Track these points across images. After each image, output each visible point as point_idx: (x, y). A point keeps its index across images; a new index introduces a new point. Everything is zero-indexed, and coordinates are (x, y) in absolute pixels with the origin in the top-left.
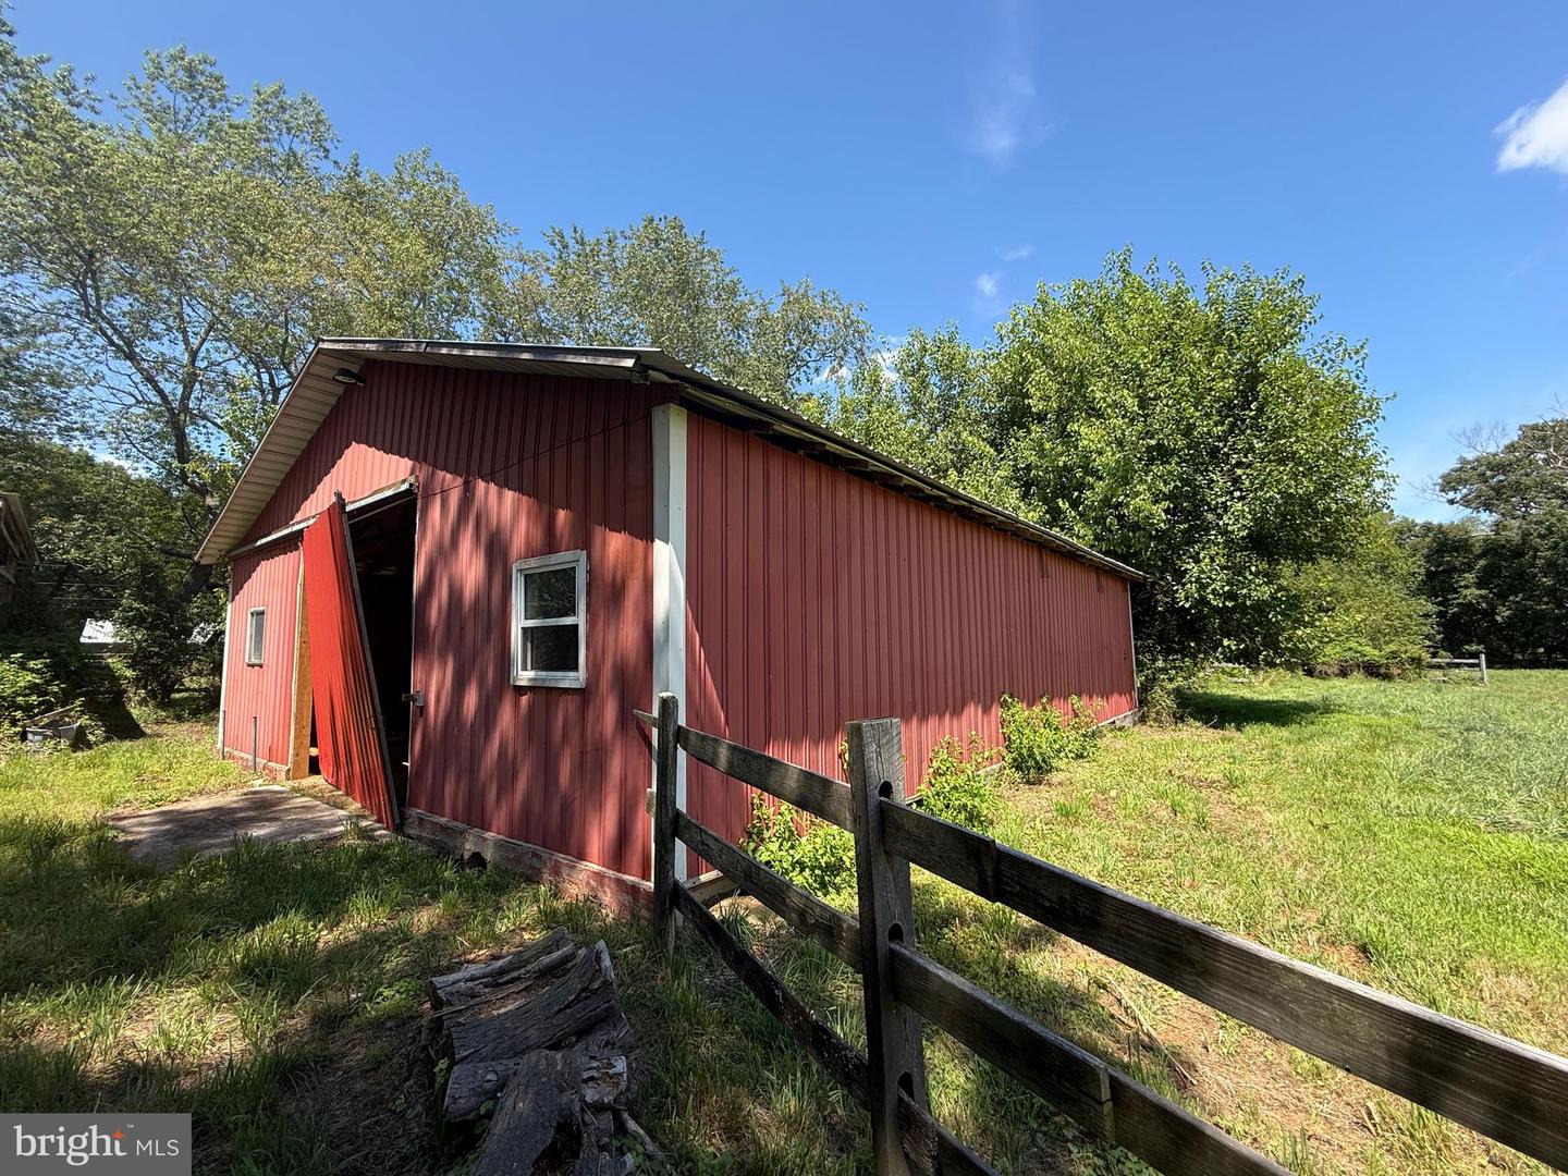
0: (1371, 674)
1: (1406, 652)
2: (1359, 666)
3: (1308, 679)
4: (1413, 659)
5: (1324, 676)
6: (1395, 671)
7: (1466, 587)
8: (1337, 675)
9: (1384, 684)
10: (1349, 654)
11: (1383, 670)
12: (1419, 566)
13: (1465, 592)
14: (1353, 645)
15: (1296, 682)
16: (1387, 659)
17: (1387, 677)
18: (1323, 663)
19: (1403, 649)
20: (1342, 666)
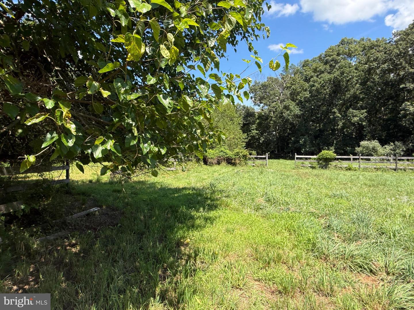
0: (229, 163)
1: (242, 152)
2: (224, 159)
3: (205, 166)
4: (244, 156)
5: (211, 164)
6: (238, 162)
7: (253, 130)
8: (216, 164)
9: (233, 167)
10: (221, 153)
11: (233, 161)
12: (241, 121)
13: (253, 131)
14: (223, 149)
15: (199, 168)
16: (235, 156)
17: (234, 164)
18: (211, 158)
19: (241, 151)
20: (218, 159)
